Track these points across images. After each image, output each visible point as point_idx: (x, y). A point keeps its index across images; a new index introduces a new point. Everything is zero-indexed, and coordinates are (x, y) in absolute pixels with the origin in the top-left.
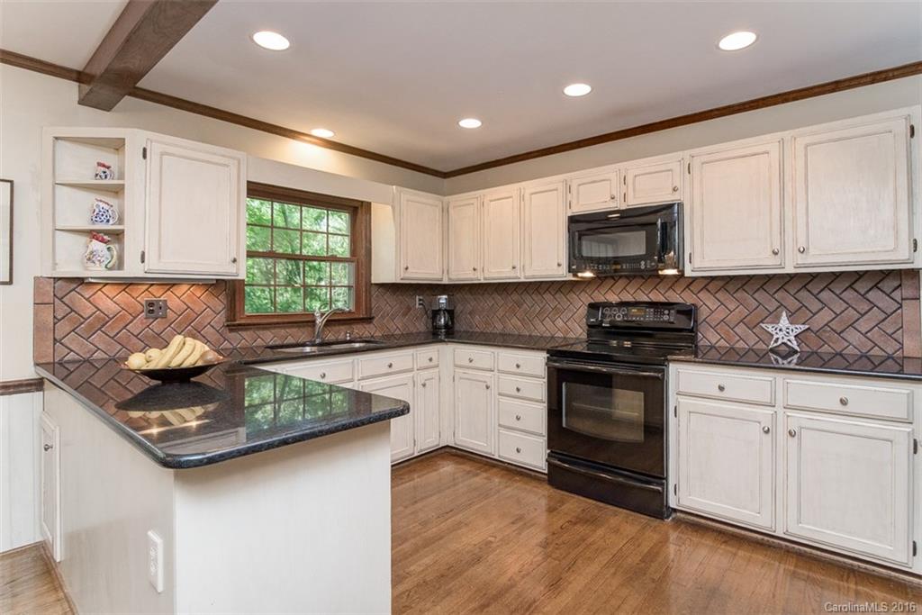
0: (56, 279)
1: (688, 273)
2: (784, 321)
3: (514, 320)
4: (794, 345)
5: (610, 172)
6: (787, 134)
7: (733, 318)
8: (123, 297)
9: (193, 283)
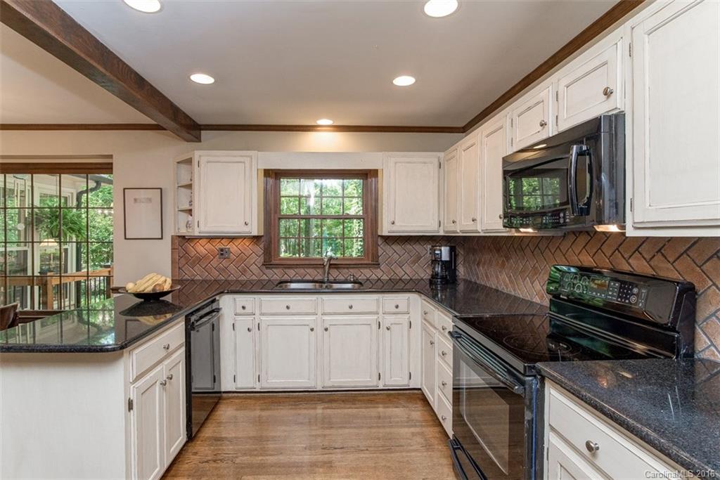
0: (179, 236)
5: (544, 89)
8: (209, 246)
9: (244, 238)
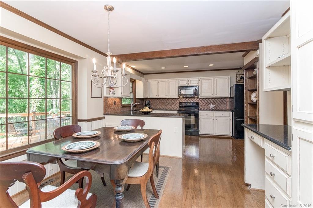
0: (105, 97)
1: (199, 97)
2: (212, 105)
3: (162, 106)
4: (213, 108)
5: (186, 79)
6: (214, 77)
7: (204, 104)
